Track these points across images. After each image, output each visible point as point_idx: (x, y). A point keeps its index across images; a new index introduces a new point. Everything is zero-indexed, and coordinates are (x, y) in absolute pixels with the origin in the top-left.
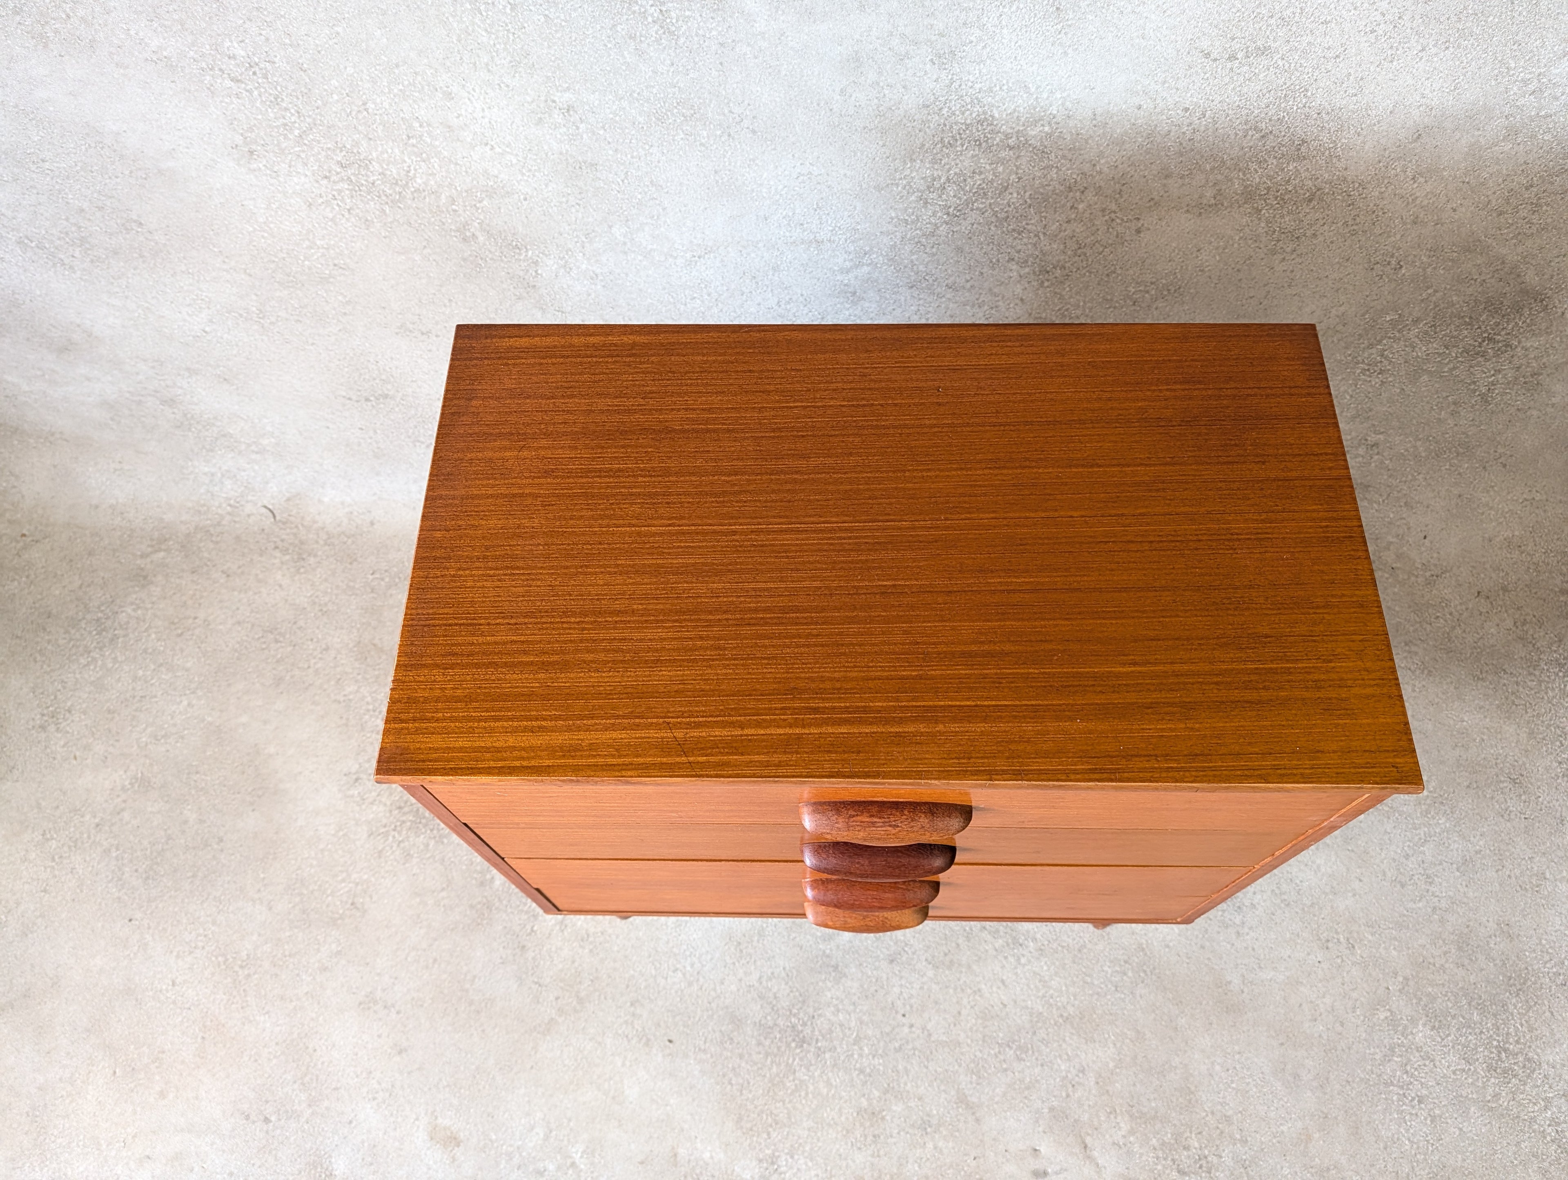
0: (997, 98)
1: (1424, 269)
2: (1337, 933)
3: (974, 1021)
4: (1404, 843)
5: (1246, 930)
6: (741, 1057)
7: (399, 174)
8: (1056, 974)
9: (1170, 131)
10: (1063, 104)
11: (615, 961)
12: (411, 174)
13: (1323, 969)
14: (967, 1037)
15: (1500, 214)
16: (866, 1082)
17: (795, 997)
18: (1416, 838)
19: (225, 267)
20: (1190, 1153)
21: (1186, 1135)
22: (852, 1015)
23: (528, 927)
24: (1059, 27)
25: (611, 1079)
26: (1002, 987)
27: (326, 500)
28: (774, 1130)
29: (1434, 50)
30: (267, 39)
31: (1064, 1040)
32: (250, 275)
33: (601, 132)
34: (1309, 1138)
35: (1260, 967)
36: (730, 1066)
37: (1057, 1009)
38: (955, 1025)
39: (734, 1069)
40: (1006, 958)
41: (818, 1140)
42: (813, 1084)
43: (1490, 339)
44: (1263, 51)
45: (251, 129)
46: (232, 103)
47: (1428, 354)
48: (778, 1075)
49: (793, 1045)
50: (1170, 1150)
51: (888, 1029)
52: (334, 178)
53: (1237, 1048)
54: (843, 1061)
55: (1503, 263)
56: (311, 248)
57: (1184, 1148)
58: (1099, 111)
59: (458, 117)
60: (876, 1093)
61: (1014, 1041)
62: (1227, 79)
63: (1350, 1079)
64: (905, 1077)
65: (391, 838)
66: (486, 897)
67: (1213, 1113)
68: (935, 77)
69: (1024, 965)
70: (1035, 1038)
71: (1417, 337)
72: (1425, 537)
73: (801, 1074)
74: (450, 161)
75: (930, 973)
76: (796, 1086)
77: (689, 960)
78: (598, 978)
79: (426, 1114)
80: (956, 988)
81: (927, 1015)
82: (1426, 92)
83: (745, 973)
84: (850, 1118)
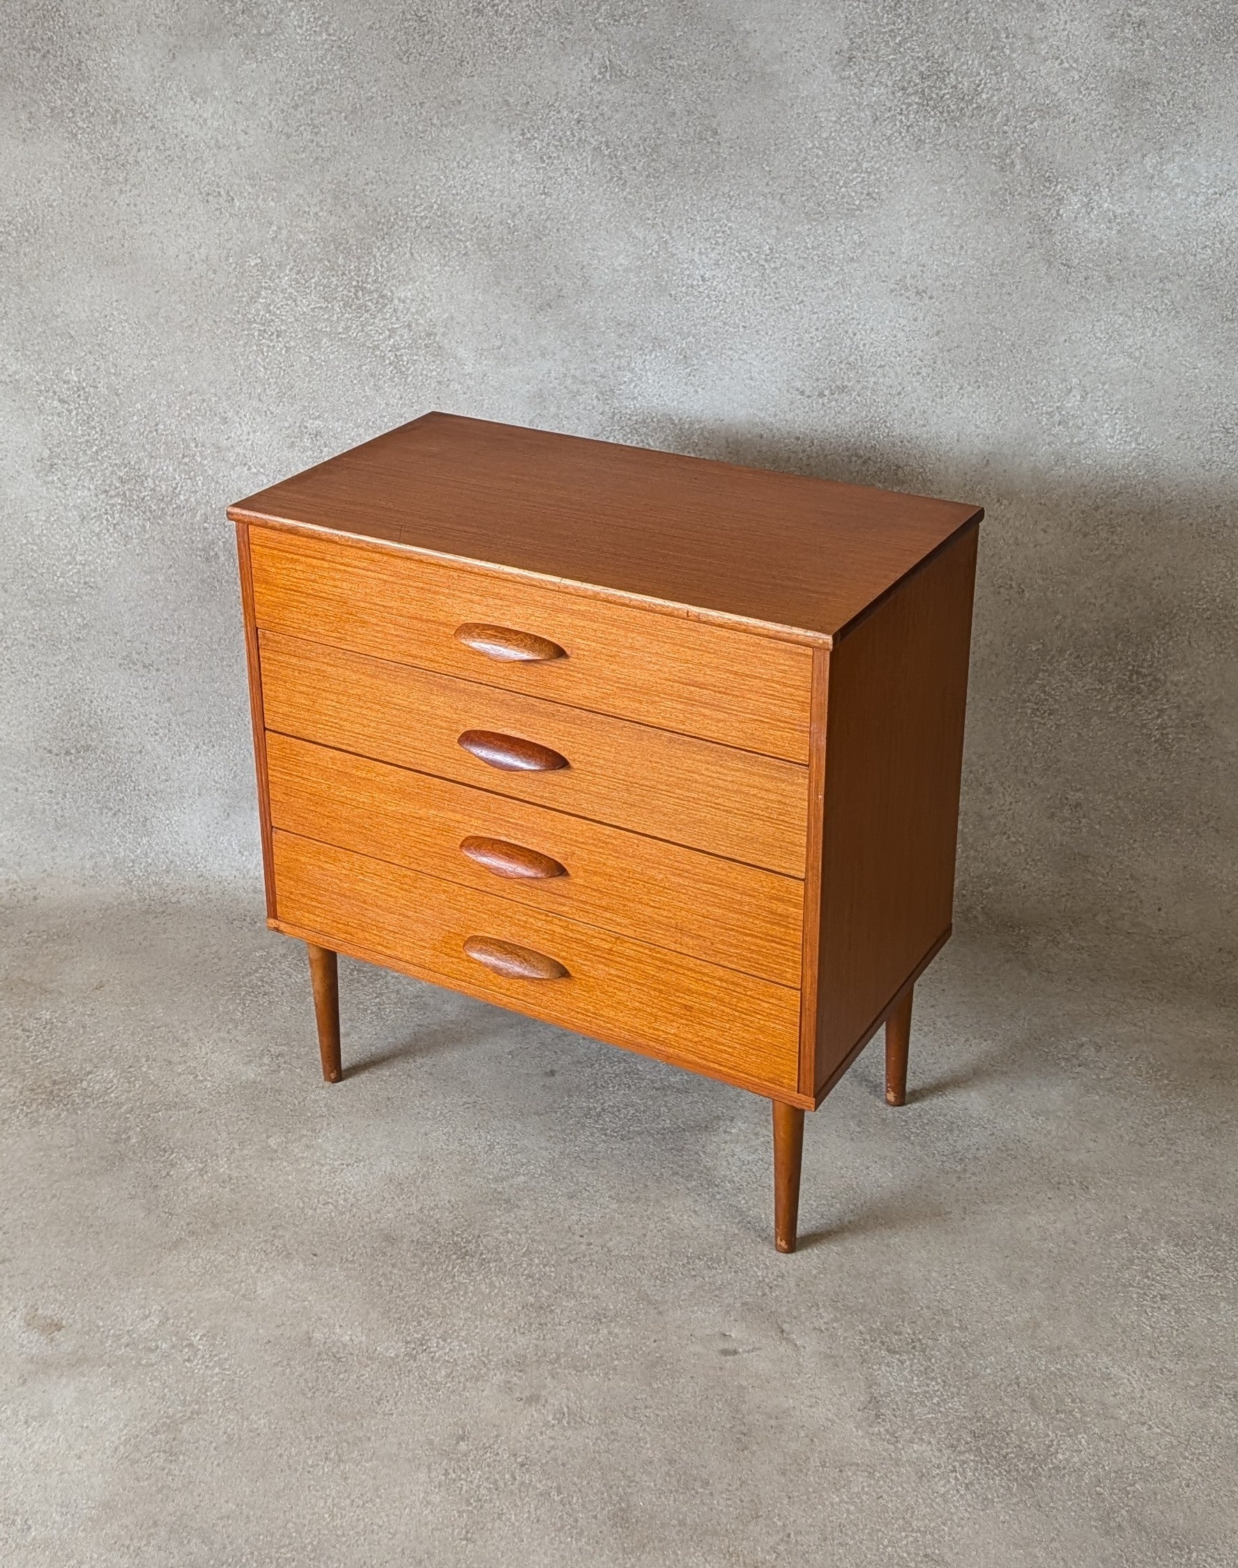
0: (650, 428)
1: (1045, 594)
2: (1069, 1178)
3: (660, 1241)
4: (1143, 1116)
5: (968, 1175)
6: (394, 1266)
9: (789, 457)
10: (702, 434)
11: (258, 1197)
12: (177, 491)
13: (1053, 1204)
14: (652, 1252)
16: (534, 1285)
17: (459, 1222)
18: (1156, 1113)
20: (902, 1337)
21: (897, 1324)
22: (523, 1235)
23: (164, 1173)
24: (688, 370)
25: (242, 1281)
26: (694, 1216)
28: (426, 1320)
29: (970, 389)
30: (98, 369)
34: (1038, 1326)
36: (381, 1272)
38: (639, 1243)
39: (384, 1274)
40: (699, 1195)
41: (476, 1327)
42: (474, 1286)
44: (843, 389)
45: (58, 445)
46: (52, 420)
48: (434, 1278)
49: (454, 1257)
51: (562, 1246)
54: (510, 1269)
58: (730, 440)
60: (546, 1293)
61: (705, 1255)
62: (822, 413)
64: (580, 1282)
68: (601, 411)
69: (719, 1200)
70: (729, 1253)
71: (1068, 670)
73: (462, 1278)
75: (615, 1206)
76: (454, 1287)
77: (343, 1196)
78: (237, 1209)
79: (25, 1307)
80: (642, 1217)
81: (607, 1237)
82: (978, 423)
83: (405, 1205)
84: (514, 1311)
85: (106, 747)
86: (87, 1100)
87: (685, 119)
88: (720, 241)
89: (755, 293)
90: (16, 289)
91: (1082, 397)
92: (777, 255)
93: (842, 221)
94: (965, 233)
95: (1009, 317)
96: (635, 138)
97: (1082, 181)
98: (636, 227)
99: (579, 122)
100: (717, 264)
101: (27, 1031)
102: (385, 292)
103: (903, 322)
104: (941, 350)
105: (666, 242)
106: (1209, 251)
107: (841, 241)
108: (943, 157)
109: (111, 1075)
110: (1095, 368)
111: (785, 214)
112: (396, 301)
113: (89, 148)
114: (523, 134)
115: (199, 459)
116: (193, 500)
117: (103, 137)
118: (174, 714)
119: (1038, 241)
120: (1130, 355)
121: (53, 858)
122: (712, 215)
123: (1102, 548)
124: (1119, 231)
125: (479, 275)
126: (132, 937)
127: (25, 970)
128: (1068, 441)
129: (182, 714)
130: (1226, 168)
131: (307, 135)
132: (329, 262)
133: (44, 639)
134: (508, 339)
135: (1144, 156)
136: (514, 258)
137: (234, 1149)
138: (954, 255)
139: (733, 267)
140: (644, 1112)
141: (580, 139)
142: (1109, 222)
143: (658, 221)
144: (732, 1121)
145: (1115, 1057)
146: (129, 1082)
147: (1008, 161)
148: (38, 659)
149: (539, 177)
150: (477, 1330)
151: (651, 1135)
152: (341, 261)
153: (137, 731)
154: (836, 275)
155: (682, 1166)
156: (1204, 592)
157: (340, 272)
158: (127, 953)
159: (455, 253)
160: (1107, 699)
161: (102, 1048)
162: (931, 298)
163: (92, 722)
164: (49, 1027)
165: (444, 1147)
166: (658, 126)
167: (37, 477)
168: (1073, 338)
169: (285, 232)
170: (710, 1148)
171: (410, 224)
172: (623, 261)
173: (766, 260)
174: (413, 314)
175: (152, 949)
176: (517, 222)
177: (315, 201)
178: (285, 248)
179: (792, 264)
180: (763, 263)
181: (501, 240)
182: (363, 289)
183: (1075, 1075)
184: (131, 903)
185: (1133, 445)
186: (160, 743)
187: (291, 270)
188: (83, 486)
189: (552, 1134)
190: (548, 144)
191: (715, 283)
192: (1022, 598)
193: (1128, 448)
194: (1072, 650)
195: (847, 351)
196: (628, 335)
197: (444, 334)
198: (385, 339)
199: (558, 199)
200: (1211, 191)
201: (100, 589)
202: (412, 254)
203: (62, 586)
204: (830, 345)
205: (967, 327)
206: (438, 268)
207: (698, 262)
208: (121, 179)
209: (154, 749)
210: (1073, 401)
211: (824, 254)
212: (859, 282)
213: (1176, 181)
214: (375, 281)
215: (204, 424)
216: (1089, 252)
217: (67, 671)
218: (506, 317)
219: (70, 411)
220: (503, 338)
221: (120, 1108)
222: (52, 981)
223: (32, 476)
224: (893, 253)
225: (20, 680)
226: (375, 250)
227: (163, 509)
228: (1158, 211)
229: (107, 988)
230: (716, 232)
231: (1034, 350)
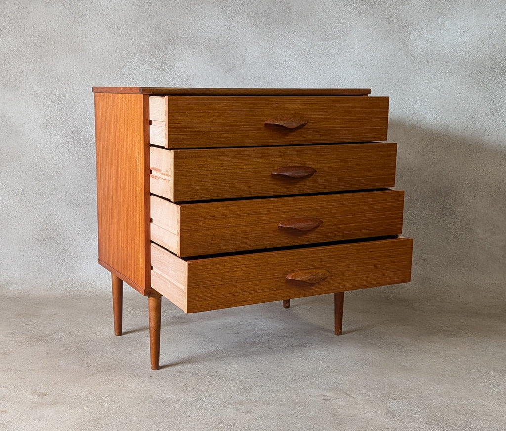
1: (410, 177)
7: (89, 137)
15: (424, 155)
19: (20, 170)
30: (67, 90)
32: (26, 175)
45: (50, 118)
46: (48, 109)
52: (69, 137)
56: (51, 164)
85: (59, 238)
87: (279, 4)
88: (291, 47)
90: (39, 60)
91: (420, 104)
92: (311, 53)
93: (334, 41)
94: (377, 45)
95: (394, 75)
96: (262, 11)
97: (417, 27)
98: (262, 42)
99: (242, 4)
100: (290, 55)
102: (172, 64)
103: (356, 76)
105: (272, 47)
106: (462, 52)
107: (334, 48)
108: (369, 18)
110: (425, 93)
111: (314, 38)
112: (176, 68)
113: (69, 10)
114: (223, 9)
117: (74, 6)
118: (86, 225)
119: (403, 48)
120: (437, 89)
121: (36, 281)
122: (289, 38)
123: (430, 161)
124: (431, 45)
125: (206, 58)
126: (67, 304)
128: (416, 120)
129: (89, 225)
130: (466, 22)
131: (147, 7)
132: (152, 53)
133: (39, 193)
134: (216, 82)
135: (438, 18)
136: (218, 52)
138: (373, 52)
139: (296, 57)
141: (242, 11)
142: (427, 41)
143: (270, 40)
146: (69, 336)
147: (391, 20)
148: (36, 202)
149: (228, 24)
152: (156, 53)
153: (71, 231)
154: (332, 60)
156: (468, 177)
157: (156, 57)
159: (197, 51)
160: (434, 218)
161: (58, 328)
162: (366, 68)
163: (55, 228)
166: (270, 6)
167: (41, 130)
168: (416, 82)
169: (137, 42)
171: (182, 40)
172: (257, 54)
173: (308, 54)
174: (181, 72)
175: (76, 306)
176: (220, 40)
177: (148, 30)
178: (137, 48)
179: (317, 56)
180: (306, 55)
181: (214, 46)
182: (164, 63)
184: (66, 296)
185: (439, 122)
186: (80, 237)
187: (139, 55)
188: (58, 134)
190: (231, 12)
192: (402, 179)
193: (437, 123)
194: (421, 199)
197: (192, 80)
198: (171, 81)
199: (234, 32)
200: (462, 30)
201: (62, 174)
202: (182, 51)
203: (47, 173)
204: (331, 85)
206: (191, 56)
207: (284, 55)
208: (80, 21)
209: (78, 239)
210: (417, 105)
211: (328, 52)
212: (340, 62)
213: (449, 27)
214: (168, 60)
216: (421, 52)
217: (47, 207)
218: (215, 74)
219: (55, 106)
220: (214, 82)
221: (66, 342)
222: (37, 314)
223: (39, 130)
224: (352, 52)
225: (28, 210)
226: (169, 49)
228: (444, 38)
230: (290, 44)
231: (403, 87)
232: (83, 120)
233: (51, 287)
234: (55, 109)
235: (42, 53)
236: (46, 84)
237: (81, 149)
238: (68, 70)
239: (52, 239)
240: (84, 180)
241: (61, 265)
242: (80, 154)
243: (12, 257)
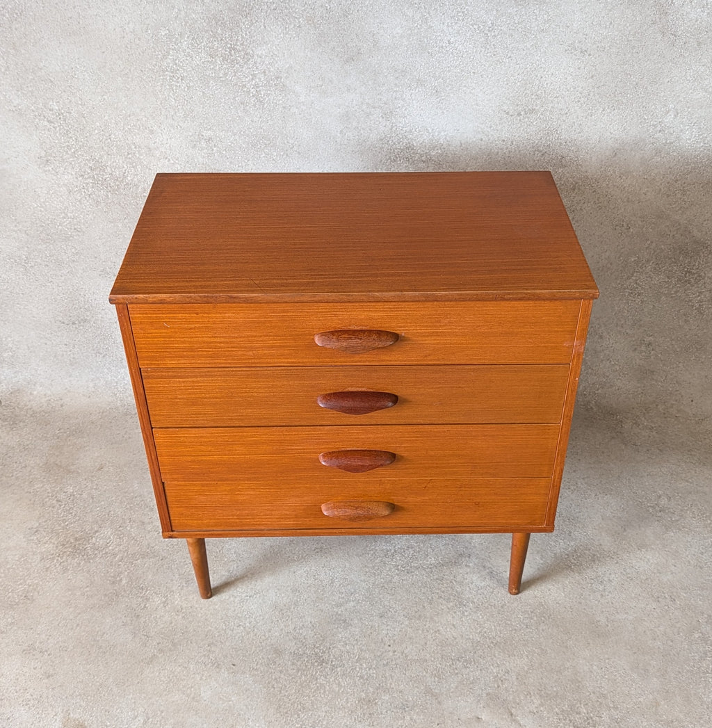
0: (414, 135)
1: (642, 229)
2: (664, 593)
3: (435, 648)
4: (699, 546)
5: (607, 593)
6: (281, 672)
7: (119, 174)
8: (488, 620)
9: (498, 153)
10: (446, 138)
11: (199, 622)
13: (657, 612)
14: (431, 656)
15: (668, 196)
16: (365, 684)
17: (317, 638)
18: (707, 544)
19: (16, 229)
20: (581, 716)
21: (577, 706)
22: (355, 647)
23: (142, 606)
24: (438, 100)
25: (192, 687)
26: (454, 629)
27: (35, 393)
28: (302, 713)
29: (608, 111)
31: (495, 656)
32: (28, 235)
33: (224, 152)
34: (658, 704)
35: (617, 612)
36: (274, 677)
37: (489, 639)
38: (423, 650)
39: (276, 679)
40: (455, 612)
41: (332, 718)
42: (329, 686)
43: (689, 272)
44: (532, 111)
45: (50, 148)
46: (45, 133)
47: (660, 283)
48: (306, 681)
49: (316, 664)
50: (568, 714)
51: (379, 654)
52: (86, 176)
53: (606, 656)
54: (349, 672)
55: (679, 225)
56: (65, 218)
57: (577, 713)
58: (463, 142)
59: (154, 143)
60: (372, 690)
61: (462, 658)
62: (519, 125)
63: (680, 670)
64: (391, 680)
65: (55, 561)
66: (115, 590)
67: (594, 693)
68: (384, 124)
69: (467, 616)
70: (475, 655)
71: (651, 271)
72: (692, 401)
73: (321, 680)
74: (147, 167)
75: (407, 623)
76: (318, 687)
77: (248, 620)
78: (187, 632)
79: (62, 712)
80: (423, 630)
81: (404, 646)
82: (612, 131)
83: (285, 626)
84: (354, 705)
85: (96, 320)
86: (96, 552)
88: (461, 18)
89: (481, 51)
91: (675, 116)
92: (496, 27)
93: (537, 6)
94: (614, 14)
95: (636, 67)
98: (408, 9)
100: (458, 33)
101: (60, 501)
102: (248, 51)
103: (572, 70)
104: (593, 87)
107: (536, 19)
109: (109, 533)
110: (684, 98)
112: (256, 57)
115: (138, 156)
116: (136, 180)
119: (658, 20)
121: (70, 381)
123: (677, 204)
125: (308, 40)
126: (118, 432)
127: (57, 456)
128: (664, 142)
132: (212, 32)
134: (327, 81)
136: (330, 28)
137: (183, 586)
138: (606, 28)
139: (468, 35)
140: (419, 552)
144: (469, 557)
145: (678, 504)
146: (120, 538)
150: (333, 720)
151: (424, 569)
152: (220, 31)
154: (533, 40)
155: (443, 592)
157: (219, 39)
158: (115, 443)
159: (292, 26)
160: (671, 287)
161: (104, 513)
162: (590, 55)
163: (86, 306)
164: (72, 498)
165: (306, 582)
167: (39, 168)
168: (673, 80)
169: (183, 13)
170: (459, 578)
171: (263, 7)
172: (399, 31)
173: (489, 31)
174: (267, 65)
175: (130, 440)
178: (183, 23)
179: (505, 34)
180: (487, 32)
181: (322, 17)
182: (234, 49)
183: (659, 518)
184: (117, 408)
185: (702, 144)
187: (188, 37)
188: (68, 173)
189: (367, 570)
191: (457, 45)
192: (629, 232)
193: (698, 146)
194: (654, 260)
195: (536, 87)
196: (401, 77)
197: (286, 78)
198: (249, 81)
201: (84, 232)
202: (265, 27)
203: (61, 231)
204: (526, 84)
205: (611, 73)
206: (282, 35)
207: (447, 32)
210: (669, 119)
211: (525, 27)
212: (546, 45)
214: (242, 44)
215: (139, 134)
216: (689, 26)
218: (325, 66)
220: (324, 80)
221: (115, 557)
222: (73, 465)
223: (35, 167)
224: (568, 27)
226: (241, 24)
227: (118, 185)
229: (105, 469)
230: (458, 12)
231: (649, 88)
232: (105, 148)
233: (93, 389)
234: (55, 133)
235: (15, 39)
236: (32, 92)
237: (109, 194)
238: (66, 67)
239: (85, 321)
240: (121, 240)
241: (104, 356)
242: (110, 201)
243: (29, 345)
